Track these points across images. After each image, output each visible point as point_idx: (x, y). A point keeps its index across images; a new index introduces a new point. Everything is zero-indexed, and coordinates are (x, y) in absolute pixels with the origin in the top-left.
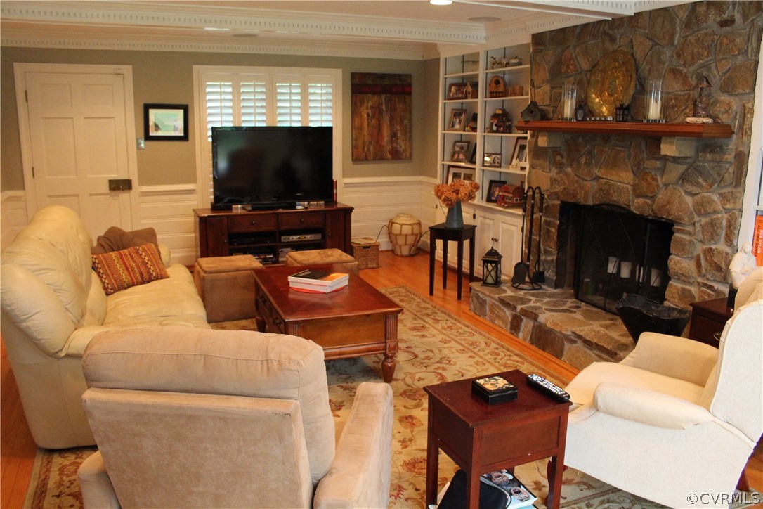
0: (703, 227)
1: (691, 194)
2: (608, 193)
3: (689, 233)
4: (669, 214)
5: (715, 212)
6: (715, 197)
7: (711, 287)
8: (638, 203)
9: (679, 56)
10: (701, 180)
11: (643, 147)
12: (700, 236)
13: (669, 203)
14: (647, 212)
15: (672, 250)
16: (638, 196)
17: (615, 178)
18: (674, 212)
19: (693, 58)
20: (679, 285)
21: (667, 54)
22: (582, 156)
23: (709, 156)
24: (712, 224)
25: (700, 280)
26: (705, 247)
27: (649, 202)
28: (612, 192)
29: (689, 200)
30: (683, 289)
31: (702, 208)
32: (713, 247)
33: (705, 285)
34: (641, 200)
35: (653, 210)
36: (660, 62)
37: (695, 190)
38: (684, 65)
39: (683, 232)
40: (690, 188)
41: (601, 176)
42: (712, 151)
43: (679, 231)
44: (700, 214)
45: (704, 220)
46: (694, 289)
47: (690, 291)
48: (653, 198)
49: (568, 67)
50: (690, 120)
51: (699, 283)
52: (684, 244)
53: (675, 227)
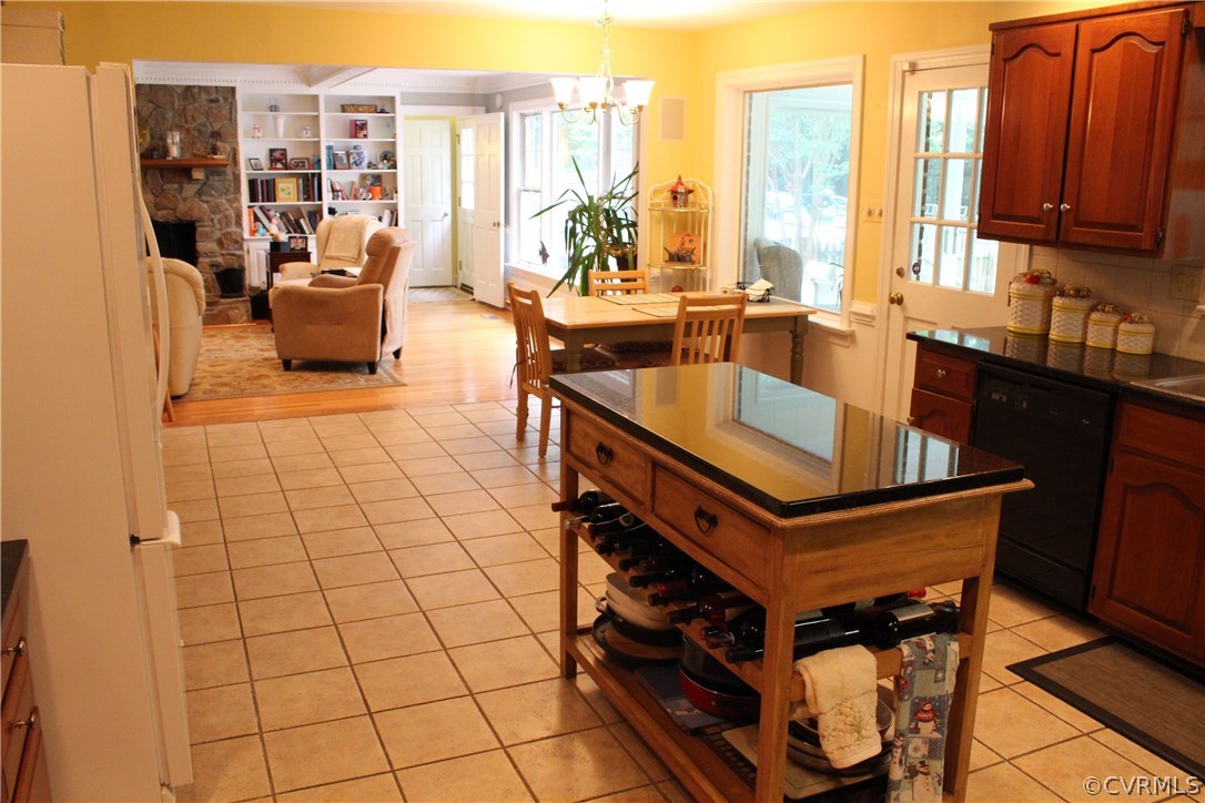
0: (220, 222)
1: (207, 202)
3: (209, 226)
4: (192, 217)
5: (227, 210)
6: (224, 201)
7: (233, 255)
8: (161, 214)
9: (180, 116)
10: (213, 193)
11: (159, 175)
12: (218, 227)
13: (191, 210)
14: (172, 219)
15: (198, 239)
16: (160, 210)
18: (196, 215)
19: (193, 118)
20: (208, 260)
21: (169, 115)
23: (216, 178)
24: (226, 217)
25: (224, 252)
26: (224, 232)
27: (171, 212)
29: (205, 206)
30: (211, 261)
31: (216, 209)
32: (230, 230)
33: (228, 254)
34: (164, 212)
35: (177, 217)
36: (164, 118)
37: (210, 199)
38: (186, 122)
39: (203, 226)
40: (205, 198)
42: (218, 175)
43: (201, 226)
44: (214, 213)
45: (218, 216)
46: (220, 260)
47: (217, 261)
48: (174, 210)
50: (215, 157)
51: (223, 255)
52: (206, 234)
53: (197, 224)
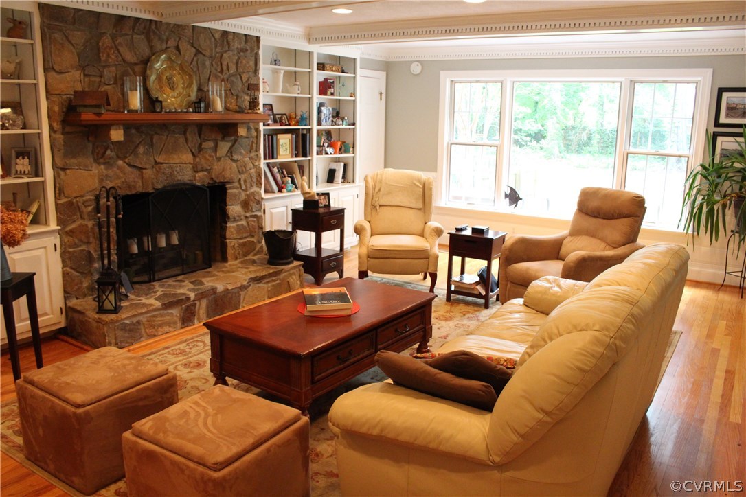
0: (245, 182)
1: (236, 161)
2: (172, 175)
3: (237, 188)
4: (225, 178)
5: (250, 169)
6: (248, 160)
8: (199, 177)
9: (217, 65)
10: (242, 151)
12: (244, 187)
13: (223, 170)
14: (207, 182)
15: (228, 202)
16: (197, 171)
17: (177, 161)
18: (228, 175)
19: (227, 67)
20: (234, 225)
21: (208, 63)
22: (137, 147)
24: (250, 177)
25: (248, 214)
26: (248, 192)
27: (206, 173)
28: (176, 173)
29: (234, 165)
30: (237, 225)
31: (242, 169)
32: (253, 190)
33: (252, 216)
34: (200, 174)
35: (212, 179)
36: (205, 67)
37: (238, 157)
38: (220, 72)
39: (234, 188)
40: (234, 156)
41: (162, 161)
43: (230, 188)
44: (242, 173)
45: (244, 176)
46: (244, 223)
47: (242, 225)
48: (209, 171)
49: (108, 56)
51: (246, 217)
52: (235, 195)
53: (227, 186)
